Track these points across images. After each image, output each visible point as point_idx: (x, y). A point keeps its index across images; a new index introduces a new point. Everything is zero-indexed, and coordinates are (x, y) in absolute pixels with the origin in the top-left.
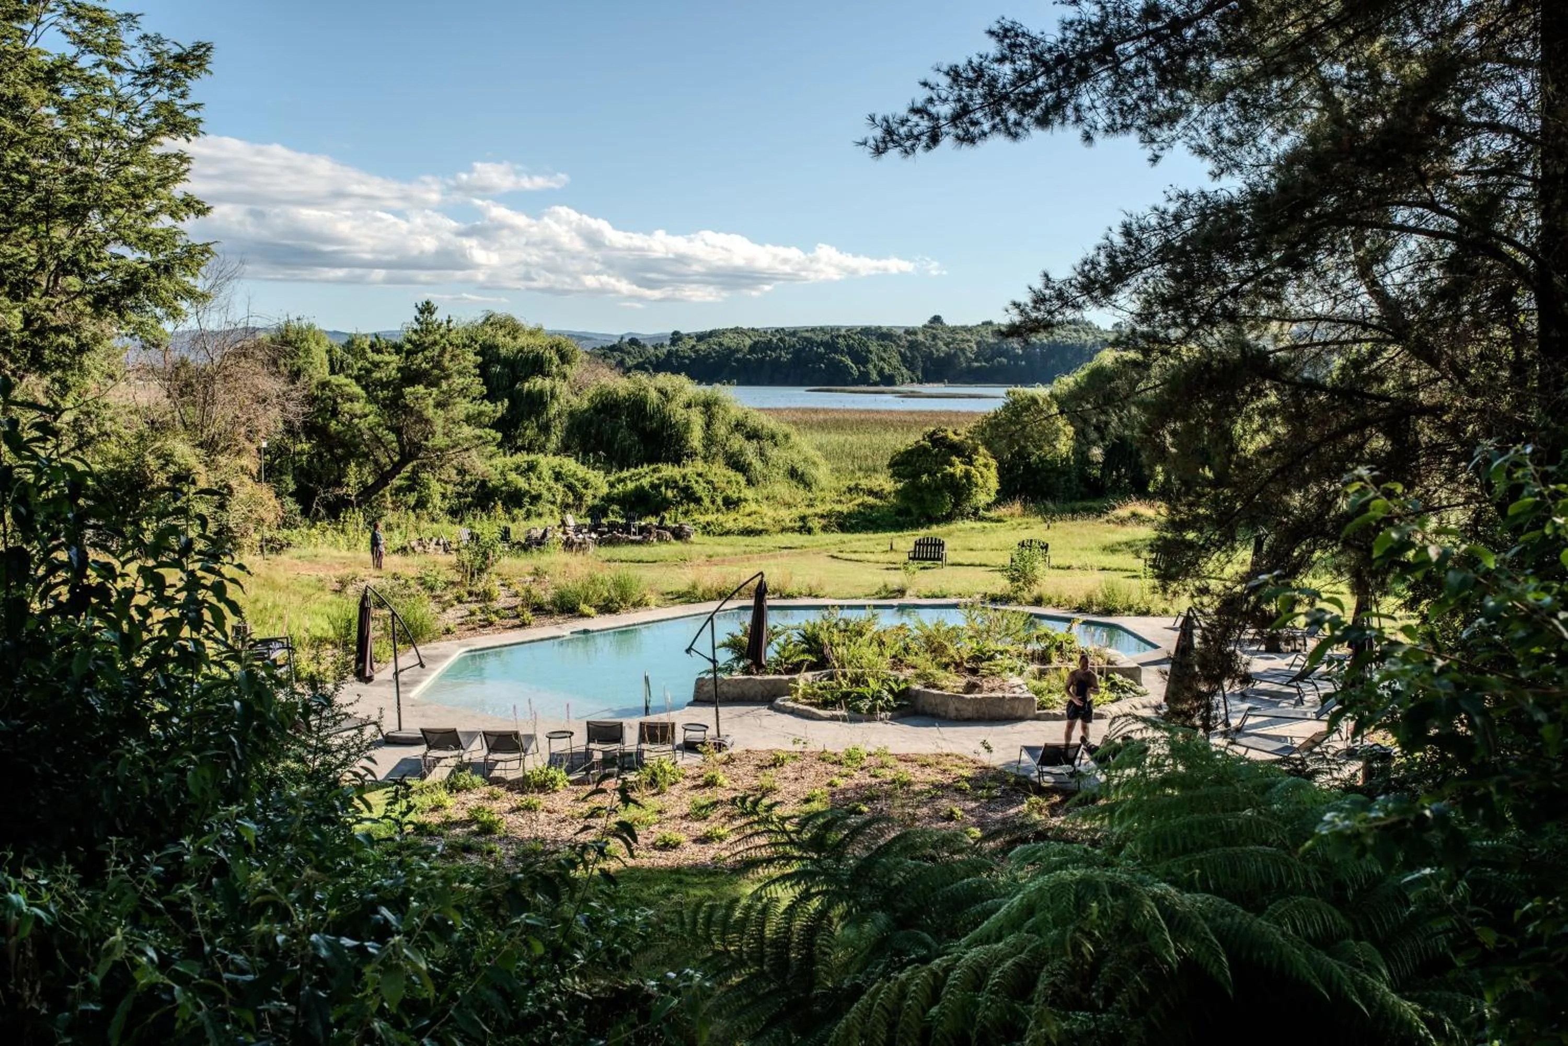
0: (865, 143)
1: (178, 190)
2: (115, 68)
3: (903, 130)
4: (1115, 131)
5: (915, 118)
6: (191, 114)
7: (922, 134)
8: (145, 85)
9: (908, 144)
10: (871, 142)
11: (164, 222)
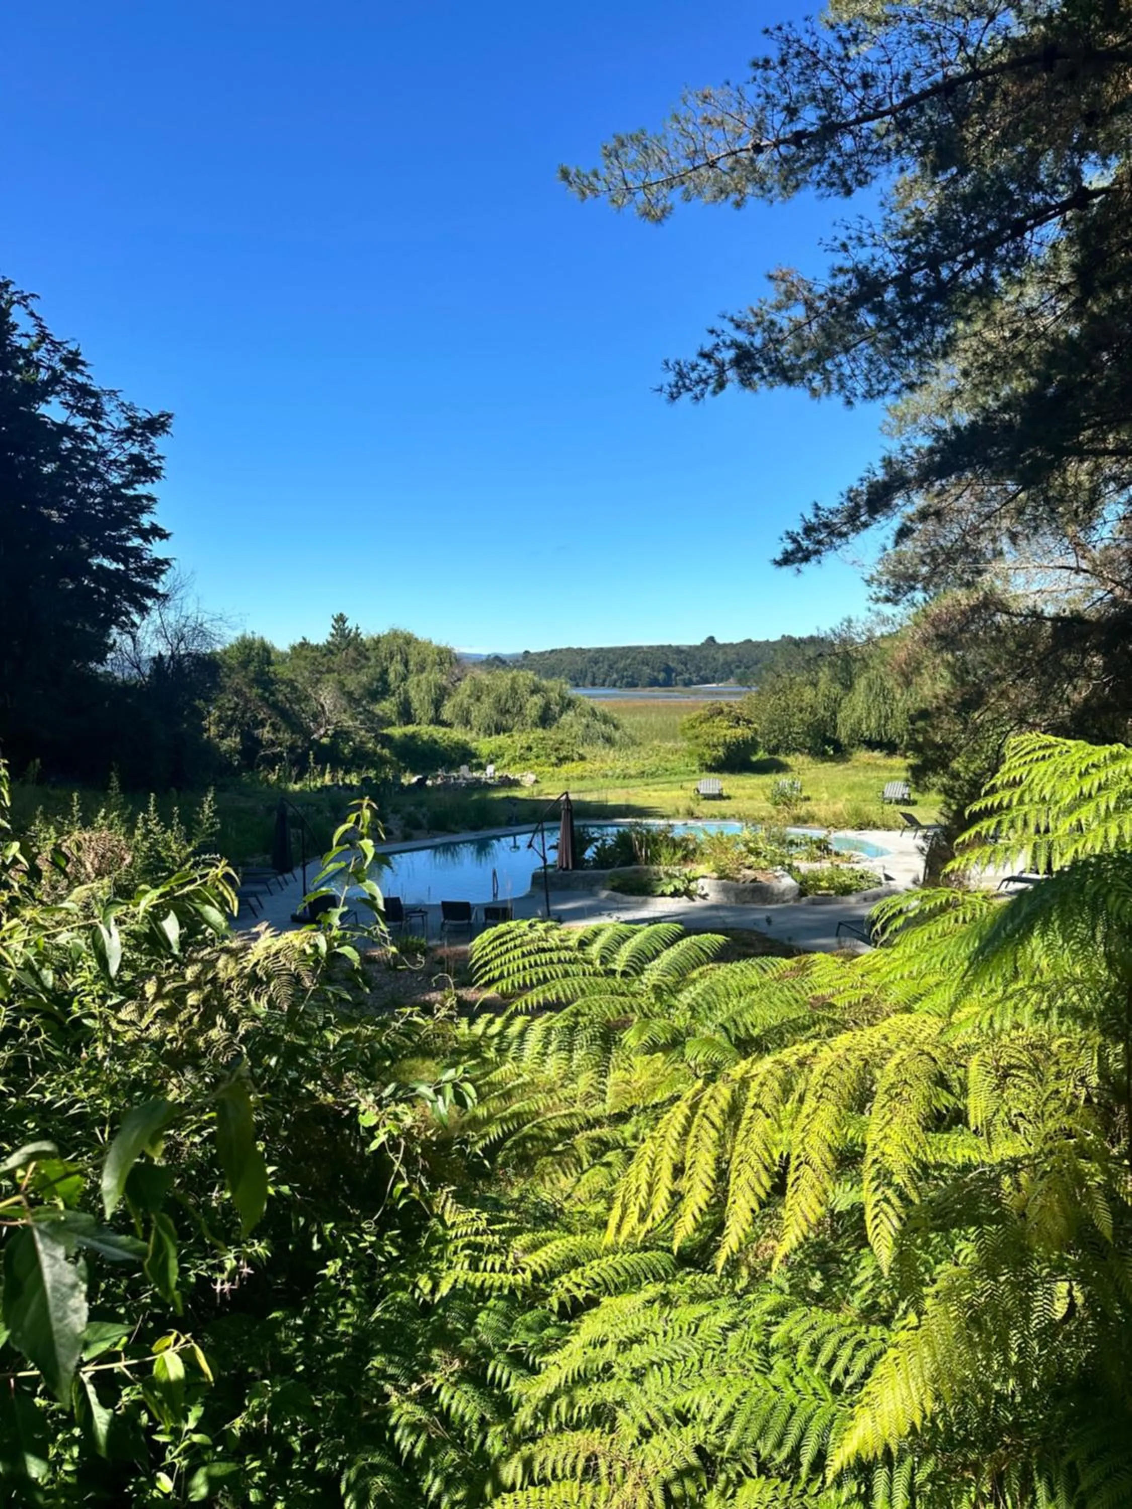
0: (660, 390)
1: (146, 520)
2: (99, 429)
3: (694, 376)
4: (872, 397)
5: (703, 363)
6: (156, 463)
7: (710, 377)
8: (122, 441)
9: (697, 390)
10: (667, 389)
11: (136, 542)
